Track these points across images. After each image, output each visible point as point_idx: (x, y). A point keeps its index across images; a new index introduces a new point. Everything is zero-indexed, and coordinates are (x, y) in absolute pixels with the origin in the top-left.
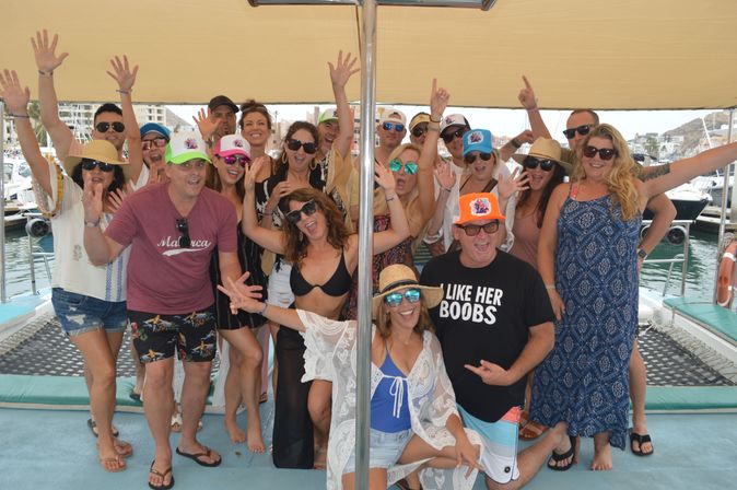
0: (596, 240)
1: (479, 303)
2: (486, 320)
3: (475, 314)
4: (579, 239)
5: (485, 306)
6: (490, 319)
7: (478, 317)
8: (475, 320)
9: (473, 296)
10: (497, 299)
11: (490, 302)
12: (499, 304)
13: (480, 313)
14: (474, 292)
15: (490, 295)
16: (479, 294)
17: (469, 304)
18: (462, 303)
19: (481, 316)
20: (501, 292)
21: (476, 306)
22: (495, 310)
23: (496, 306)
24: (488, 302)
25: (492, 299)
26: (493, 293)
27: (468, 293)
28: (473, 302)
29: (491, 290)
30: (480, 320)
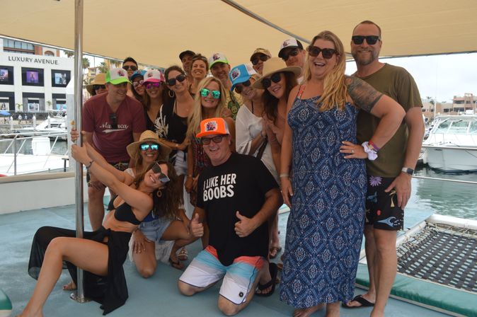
0: (311, 132)
1: (223, 185)
2: (228, 195)
3: (221, 193)
4: (300, 130)
5: (226, 186)
6: (230, 194)
7: (223, 194)
8: (222, 196)
9: (219, 183)
10: (233, 180)
11: (229, 183)
12: (235, 183)
13: (224, 191)
14: (219, 179)
15: (228, 179)
16: (222, 179)
17: (217, 188)
18: (213, 188)
19: (225, 193)
20: (235, 175)
21: (221, 187)
22: (232, 187)
23: (233, 184)
24: (228, 183)
25: (230, 181)
26: (230, 177)
27: (216, 181)
28: (219, 186)
29: (229, 175)
30: (225, 196)
